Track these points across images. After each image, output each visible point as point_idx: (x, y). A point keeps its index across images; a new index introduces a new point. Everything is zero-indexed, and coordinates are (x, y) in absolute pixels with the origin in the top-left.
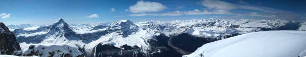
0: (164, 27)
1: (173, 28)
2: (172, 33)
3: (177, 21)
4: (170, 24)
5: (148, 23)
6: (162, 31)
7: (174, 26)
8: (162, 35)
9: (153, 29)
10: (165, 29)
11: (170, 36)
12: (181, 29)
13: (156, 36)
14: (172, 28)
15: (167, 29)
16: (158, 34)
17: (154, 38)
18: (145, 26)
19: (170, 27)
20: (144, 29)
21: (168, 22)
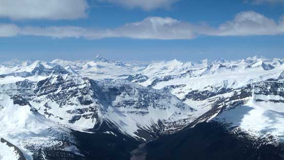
0: (115, 91)
1: (158, 96)
2: (150, 118)
3: (175, 66)
4: (142, 79)
5: (40, 70)
6: (104, 111)
7: (159, 86)
8: (103, 127)
9: (61, 99)
10: (118, 99)
11: (141, 132)
12: (190, 102)
13: (75, 133)
14: (148, 99)
15: (127, 103)
16: (85, 125)
17: (67, 142)
18: (25, 84)
19: (143, 92)
20: (20, 101)
21: (135, 71)
